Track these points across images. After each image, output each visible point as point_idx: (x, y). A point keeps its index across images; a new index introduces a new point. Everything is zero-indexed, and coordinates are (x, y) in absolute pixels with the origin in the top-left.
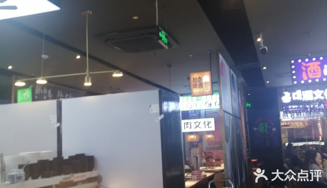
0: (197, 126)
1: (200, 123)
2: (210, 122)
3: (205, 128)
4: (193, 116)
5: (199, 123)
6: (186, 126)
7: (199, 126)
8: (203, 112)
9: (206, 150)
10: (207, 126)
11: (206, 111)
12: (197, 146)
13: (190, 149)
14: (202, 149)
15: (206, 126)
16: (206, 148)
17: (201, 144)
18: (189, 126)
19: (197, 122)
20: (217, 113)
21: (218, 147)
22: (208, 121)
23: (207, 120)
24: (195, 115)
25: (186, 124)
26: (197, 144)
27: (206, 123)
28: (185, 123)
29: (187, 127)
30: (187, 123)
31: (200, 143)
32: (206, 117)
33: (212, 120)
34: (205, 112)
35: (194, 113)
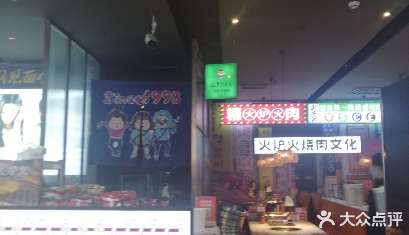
0: (336, 147)
1: (340, 141)
2: (355, 141)
3: (347, 149)
4: (329, 132)
5: (338, 142)
6: (319, 145)
7: (338, 147)
8: (343, 127)
9: (347, 179)
10: (350, 148)
11: (349, 125)
12: (334, 174)
13: (323, 178)
14: (341, 179)
15: (349, 146)
16: (347, 176)
17: (340, 172)
18: (324, 145)
19: (335, 141)
20: (363, 129)
21: (364, 176)
22: (352, 140)
23: (349, 138)
24: (331, 130)
25: (319, 142)
26: (333, 172)
27: (349, 143)
28: (317, 141)
29: (321, 147)
30: (321, 141)
31: (339, 170)
32: (348, 134)
33: (358, 139)
34: (347, 127)
35: (329, 128)
